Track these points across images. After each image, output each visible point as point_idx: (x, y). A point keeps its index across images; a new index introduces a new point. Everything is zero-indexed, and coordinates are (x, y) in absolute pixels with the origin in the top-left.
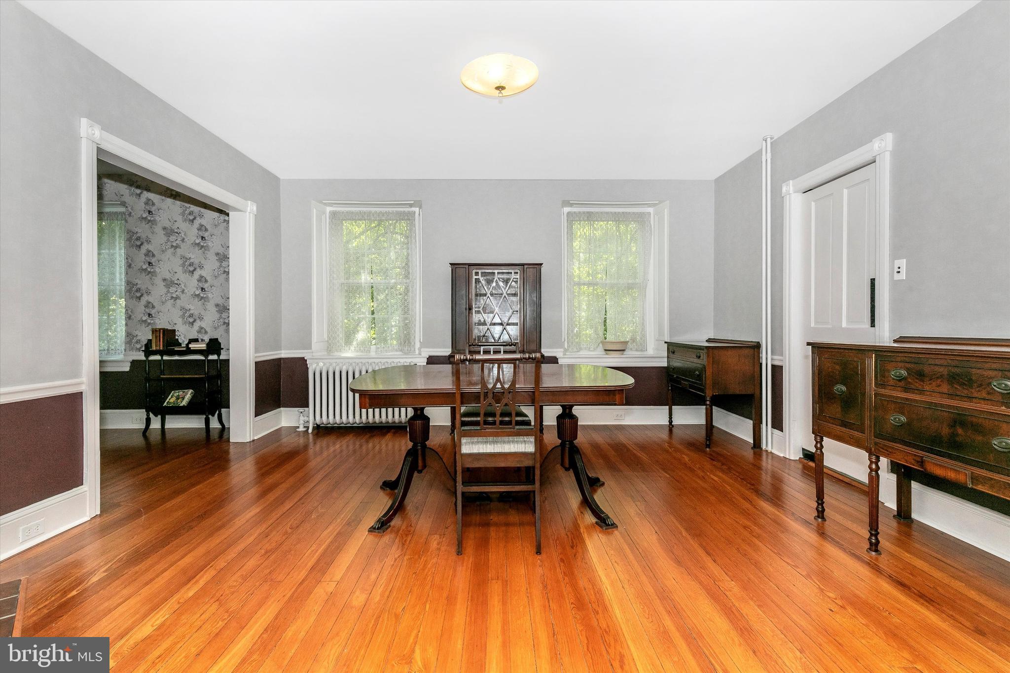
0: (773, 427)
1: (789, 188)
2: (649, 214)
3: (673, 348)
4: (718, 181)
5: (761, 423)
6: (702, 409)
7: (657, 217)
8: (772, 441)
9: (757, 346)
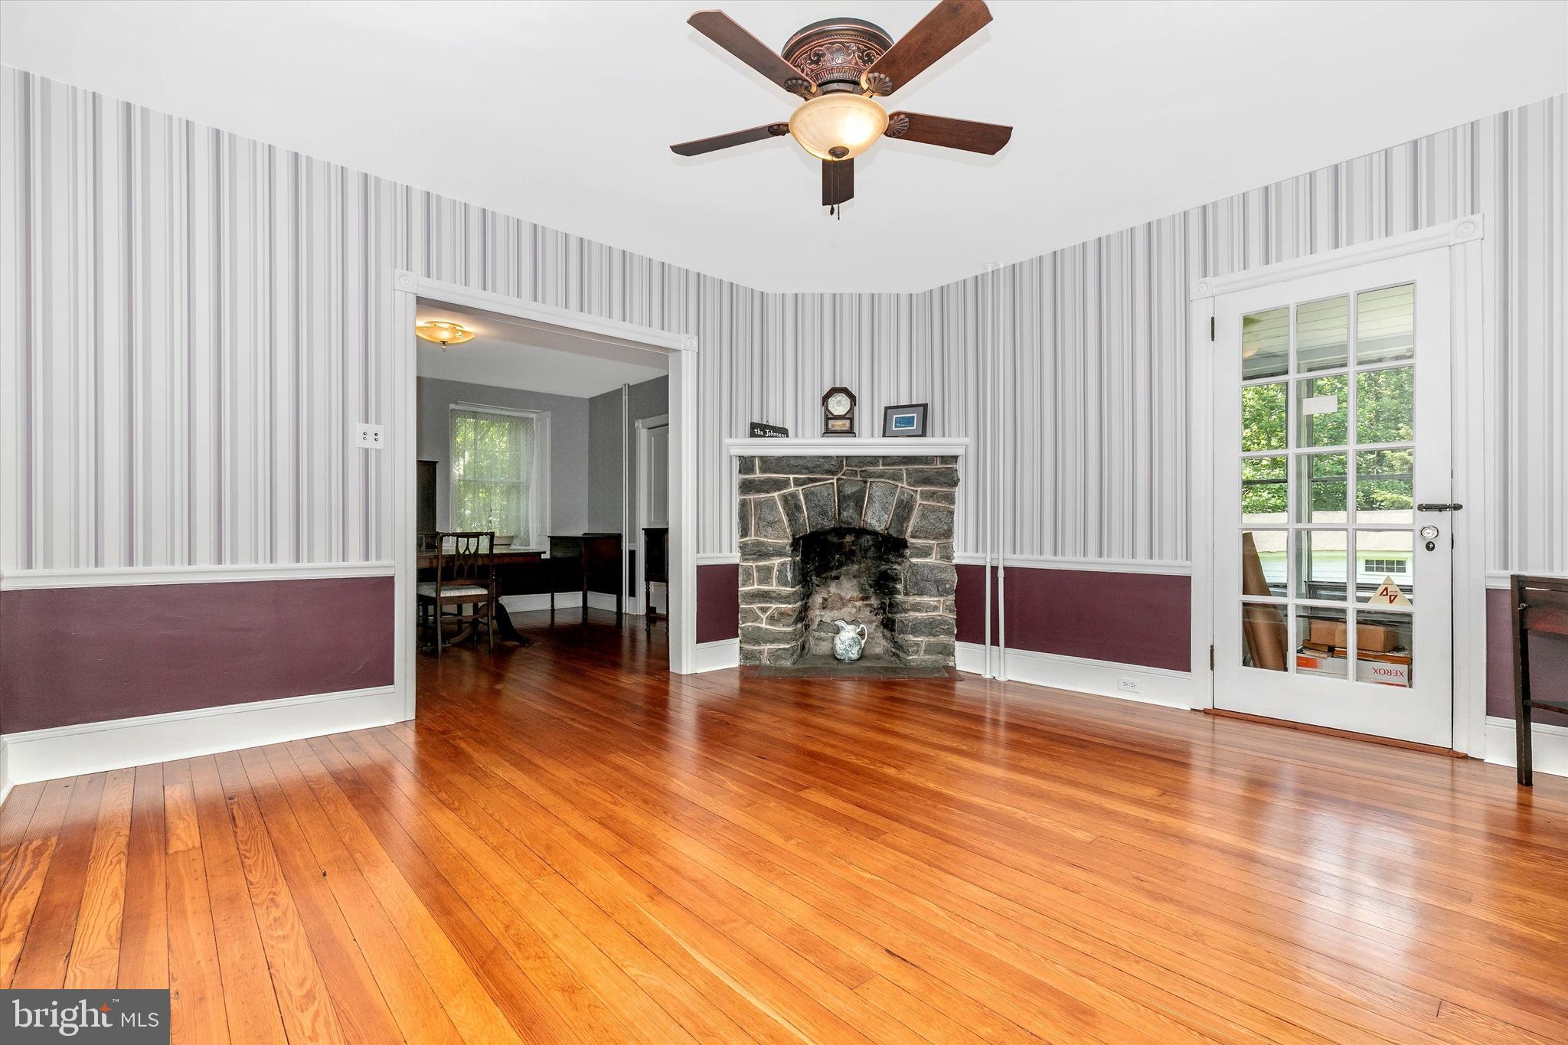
0: (630, 595)
1: (639, 424)
2: (532, 419)
3: (555, 541)
4: (592, 400)
5: (622, 595)
6: (580, 594)
7: (539, 424)
8: (627, 608)
9: (619, 537)
